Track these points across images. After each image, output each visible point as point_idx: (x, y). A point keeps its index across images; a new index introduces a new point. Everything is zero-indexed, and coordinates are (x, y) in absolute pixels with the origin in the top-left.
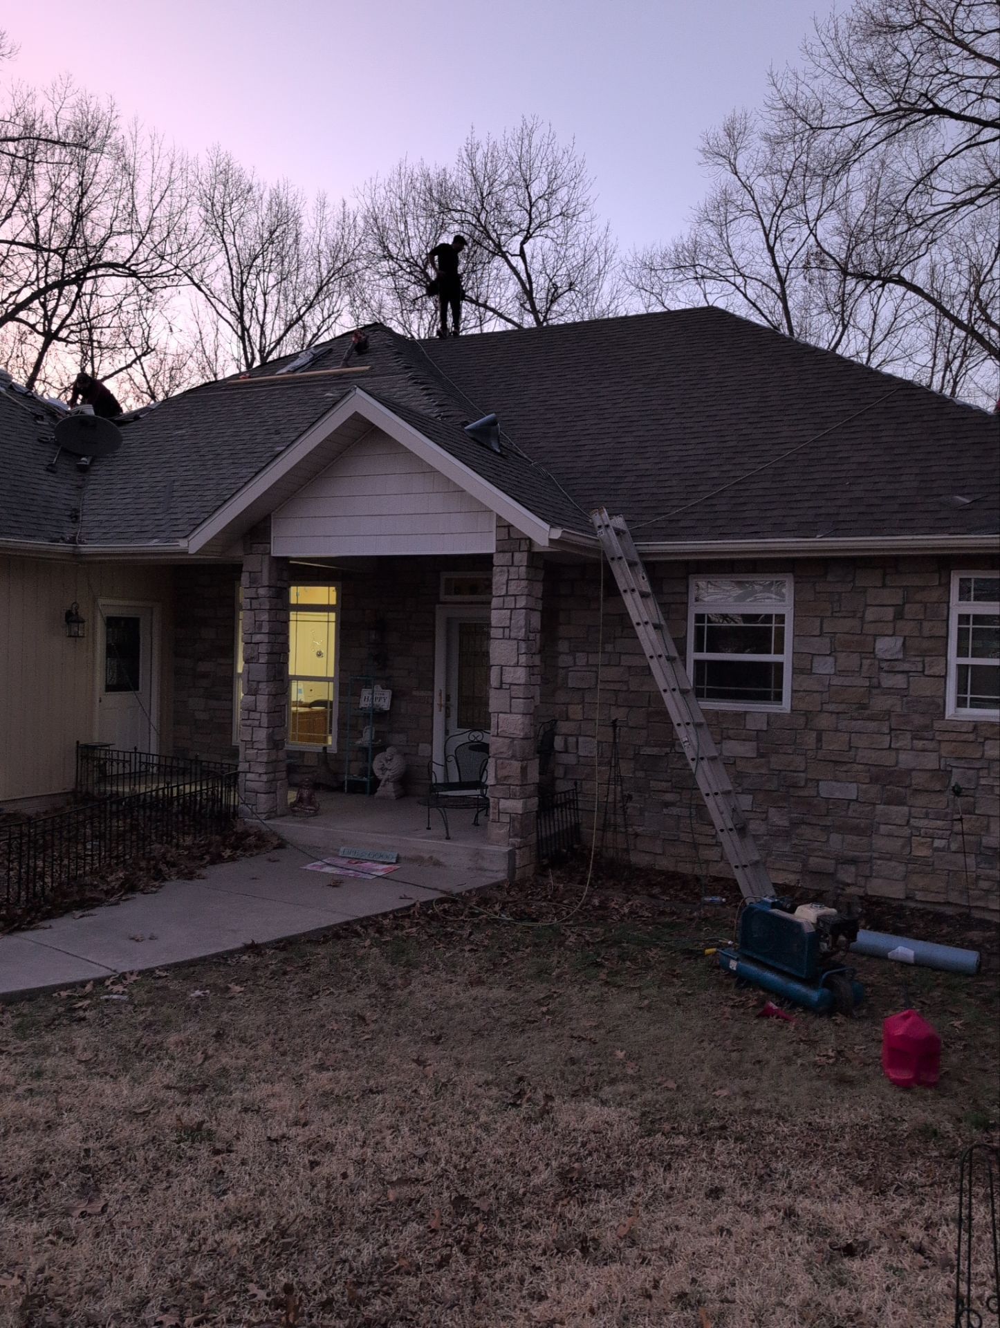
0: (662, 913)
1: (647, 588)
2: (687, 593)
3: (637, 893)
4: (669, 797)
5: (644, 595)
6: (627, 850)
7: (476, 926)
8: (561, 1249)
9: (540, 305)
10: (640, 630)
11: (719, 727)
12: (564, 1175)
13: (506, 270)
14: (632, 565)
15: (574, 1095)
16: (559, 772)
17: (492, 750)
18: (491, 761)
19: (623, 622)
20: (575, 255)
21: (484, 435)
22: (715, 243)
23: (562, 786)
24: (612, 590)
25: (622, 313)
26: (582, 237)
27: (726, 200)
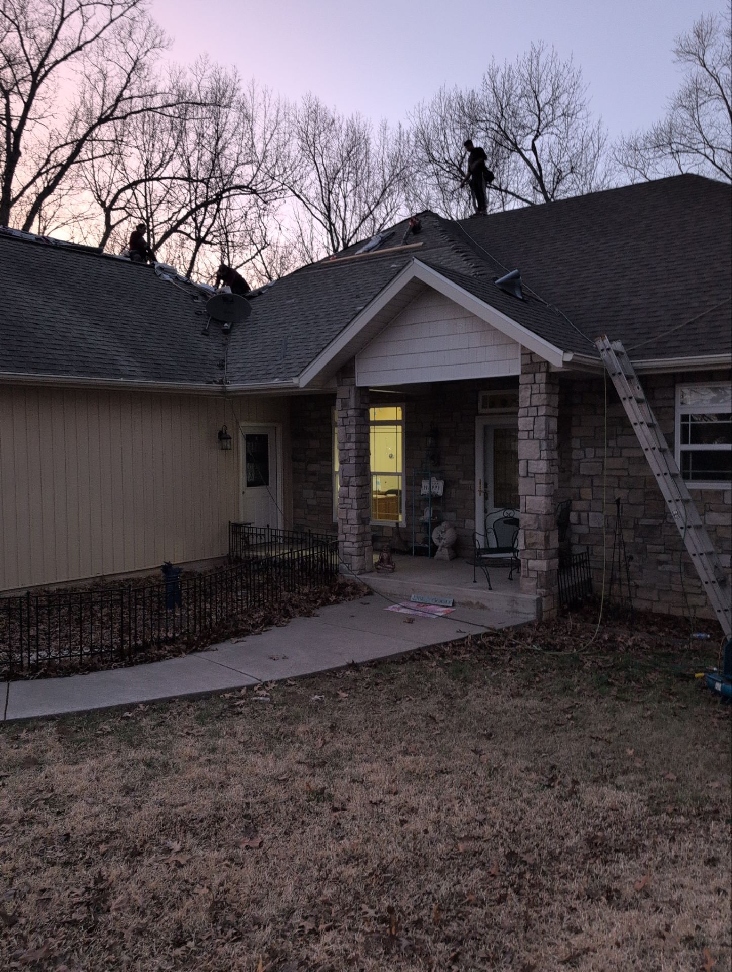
0: (660, 646)
1: (642, 396)
2: (674, 399)
3: (637, 630)
4: (663, 557)
5: (639, 401)
6: (630, 598)
7: (514, 654)
8: (591, 896)
9: (548, 186)
10: (637, 429)
11: (702, 501)
12: (590, 841)
13: (522, 162)
14: (629, 378)
15: (595, 781)
16: (575, 539)
17: (522, 523)
18: (521, 532)
19: (623, 422)
20: (575, 144)
21: (509, 288)
22: (688, 124)
23: (577, 550)
24: (615, 399)
25: (613, 186)
26: (580, 131)
27: (696, 89)
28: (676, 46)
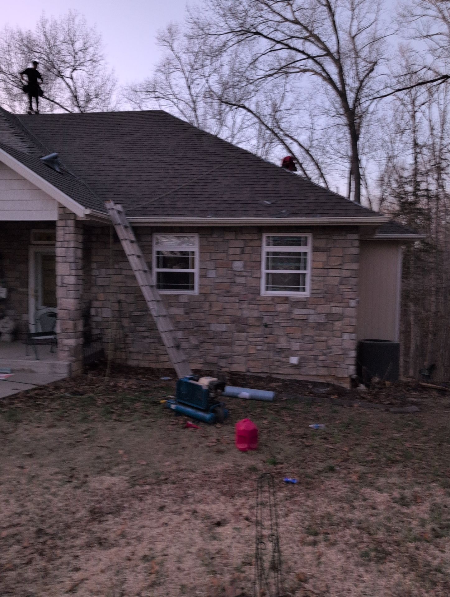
0: (143, 386)
1: (133, 239)
2: (151, 241)
3: (130, 378)
4: (146, 334)
5: (132, 242)
6: (126, 359)
7: (53, 400)
8: (89, 545)
9: (82, 103)
10: (130, 259)
11: (168, 302)
12: (92, 511)
13: (64, 85)
14: (126, 227)
15: (99, 473)
16: (94, 325)
17: (59, 316)
18: (59, 322)
19: (122, 254)
20: (98, 80)
21: (51, 163)
22: (164, 82)
23: (96, 332)
24: (117, 240)
25: (122, 110)
26: (101, 73)
27: (168, 63)
28: (157, 35)
